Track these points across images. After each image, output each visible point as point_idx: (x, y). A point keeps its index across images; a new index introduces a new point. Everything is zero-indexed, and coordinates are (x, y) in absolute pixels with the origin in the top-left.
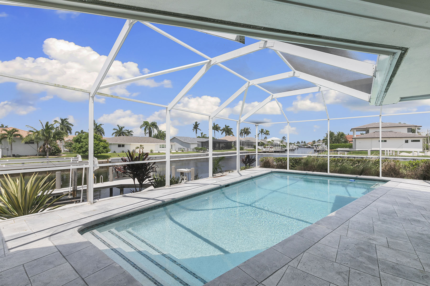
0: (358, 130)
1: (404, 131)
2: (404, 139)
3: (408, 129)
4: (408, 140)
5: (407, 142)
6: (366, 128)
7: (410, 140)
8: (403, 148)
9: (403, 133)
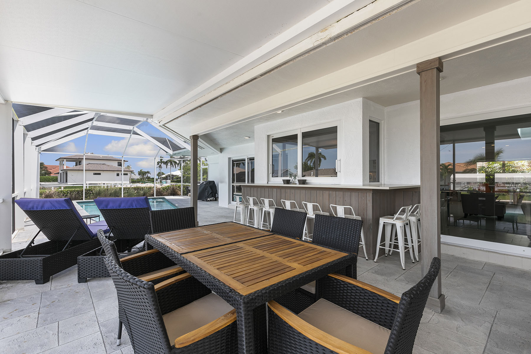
0: (69, 160)
1: (115, 164)
2: (116, 173)
3: (118, 162)
4: (119, 174)
5: (118, 175)
6: (78, 159)
8: (115, 181)
9: (114, 167)
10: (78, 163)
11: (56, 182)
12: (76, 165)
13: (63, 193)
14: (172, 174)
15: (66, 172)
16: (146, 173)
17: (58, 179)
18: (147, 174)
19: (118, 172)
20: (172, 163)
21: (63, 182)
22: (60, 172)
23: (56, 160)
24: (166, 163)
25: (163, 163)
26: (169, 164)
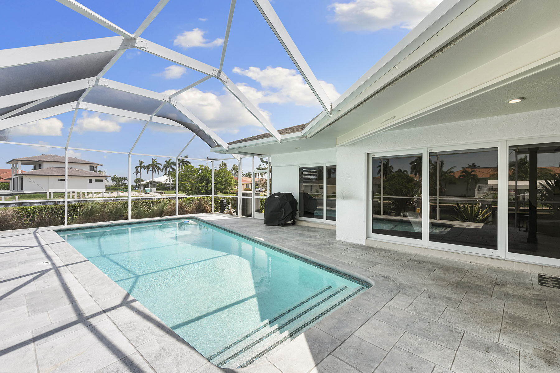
0: (25, 162)
1: (87, 168)
2: (88, 179)
3: (90, 166)
4: (91, 180)
5: (90, 181)
6: (38, 161)
7: (93, 179)
8: (87, 189)
9: (86, 172)
10: (37, 167)
11: (6, 189)
12: (35, 169)
13: (27, 211)
14: (154, 180)
15: (21, 177)
16: (122, 179)
17: (9, 185)
18: (124, 180)
19: (90, 178)
20: (155, 168)
21: (17, 190)
22: (13, 177)
23: (7, 163)
24: (147, 168)
25: (143, 167)
26: (151, 169)
